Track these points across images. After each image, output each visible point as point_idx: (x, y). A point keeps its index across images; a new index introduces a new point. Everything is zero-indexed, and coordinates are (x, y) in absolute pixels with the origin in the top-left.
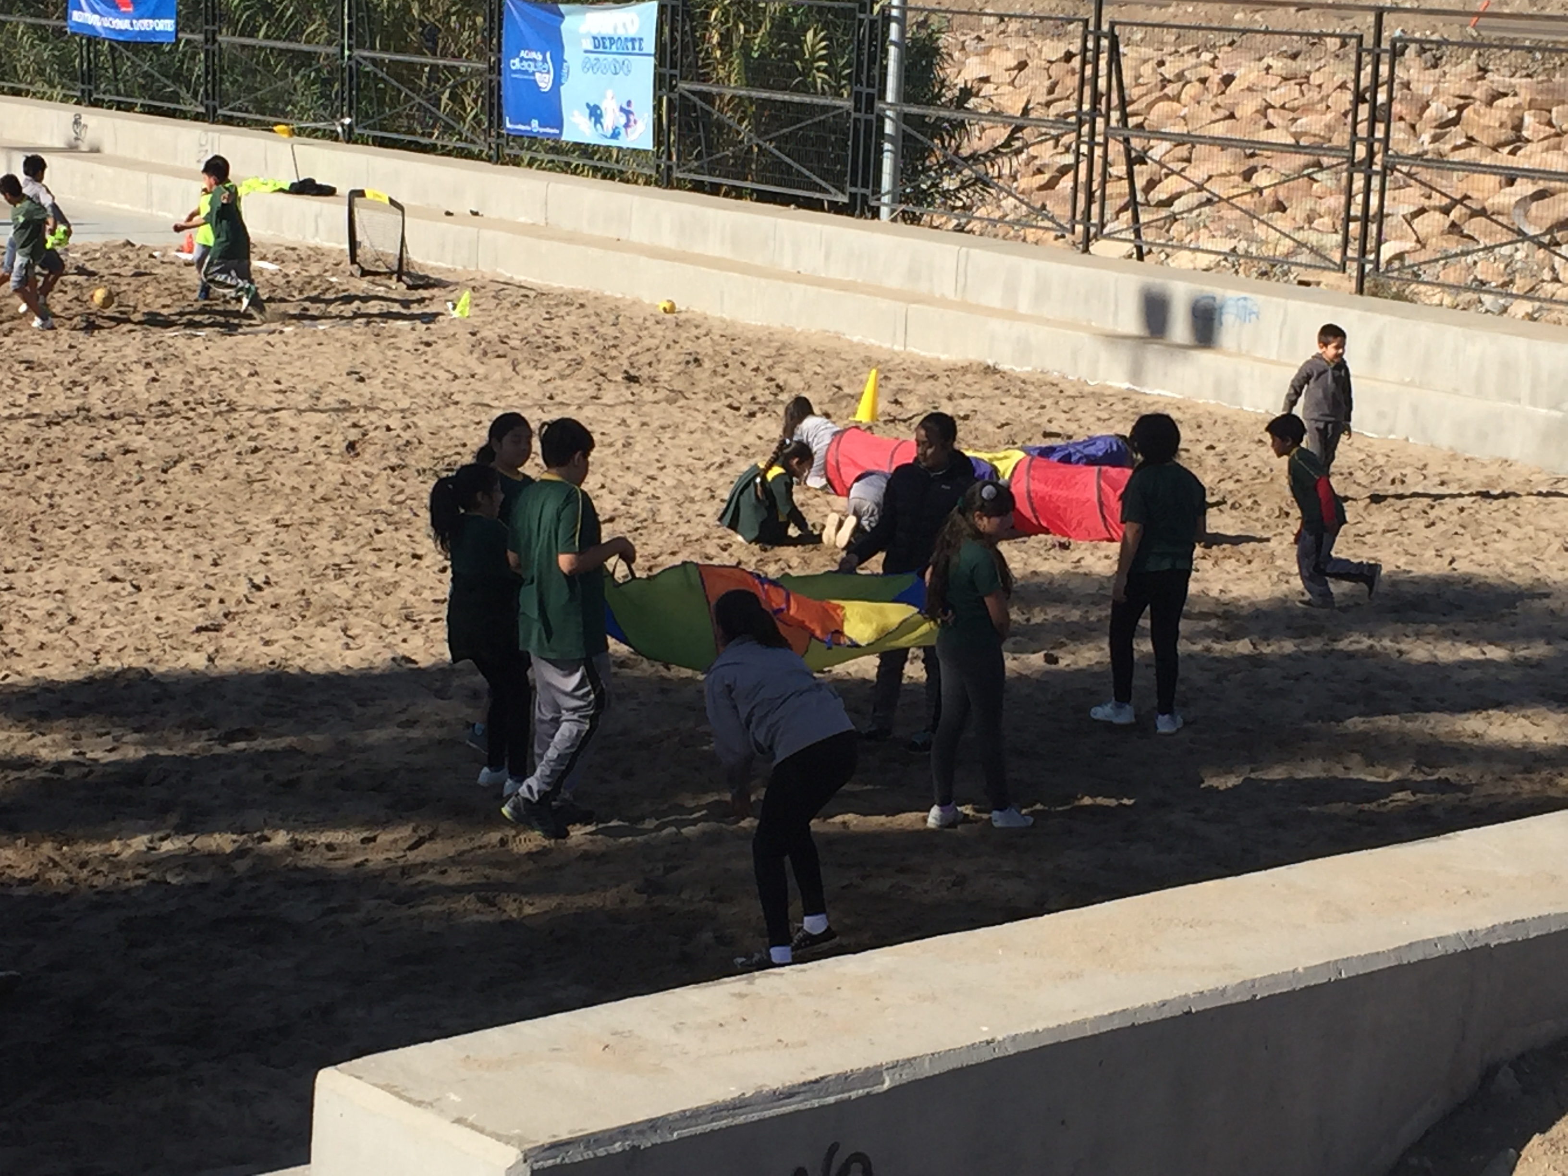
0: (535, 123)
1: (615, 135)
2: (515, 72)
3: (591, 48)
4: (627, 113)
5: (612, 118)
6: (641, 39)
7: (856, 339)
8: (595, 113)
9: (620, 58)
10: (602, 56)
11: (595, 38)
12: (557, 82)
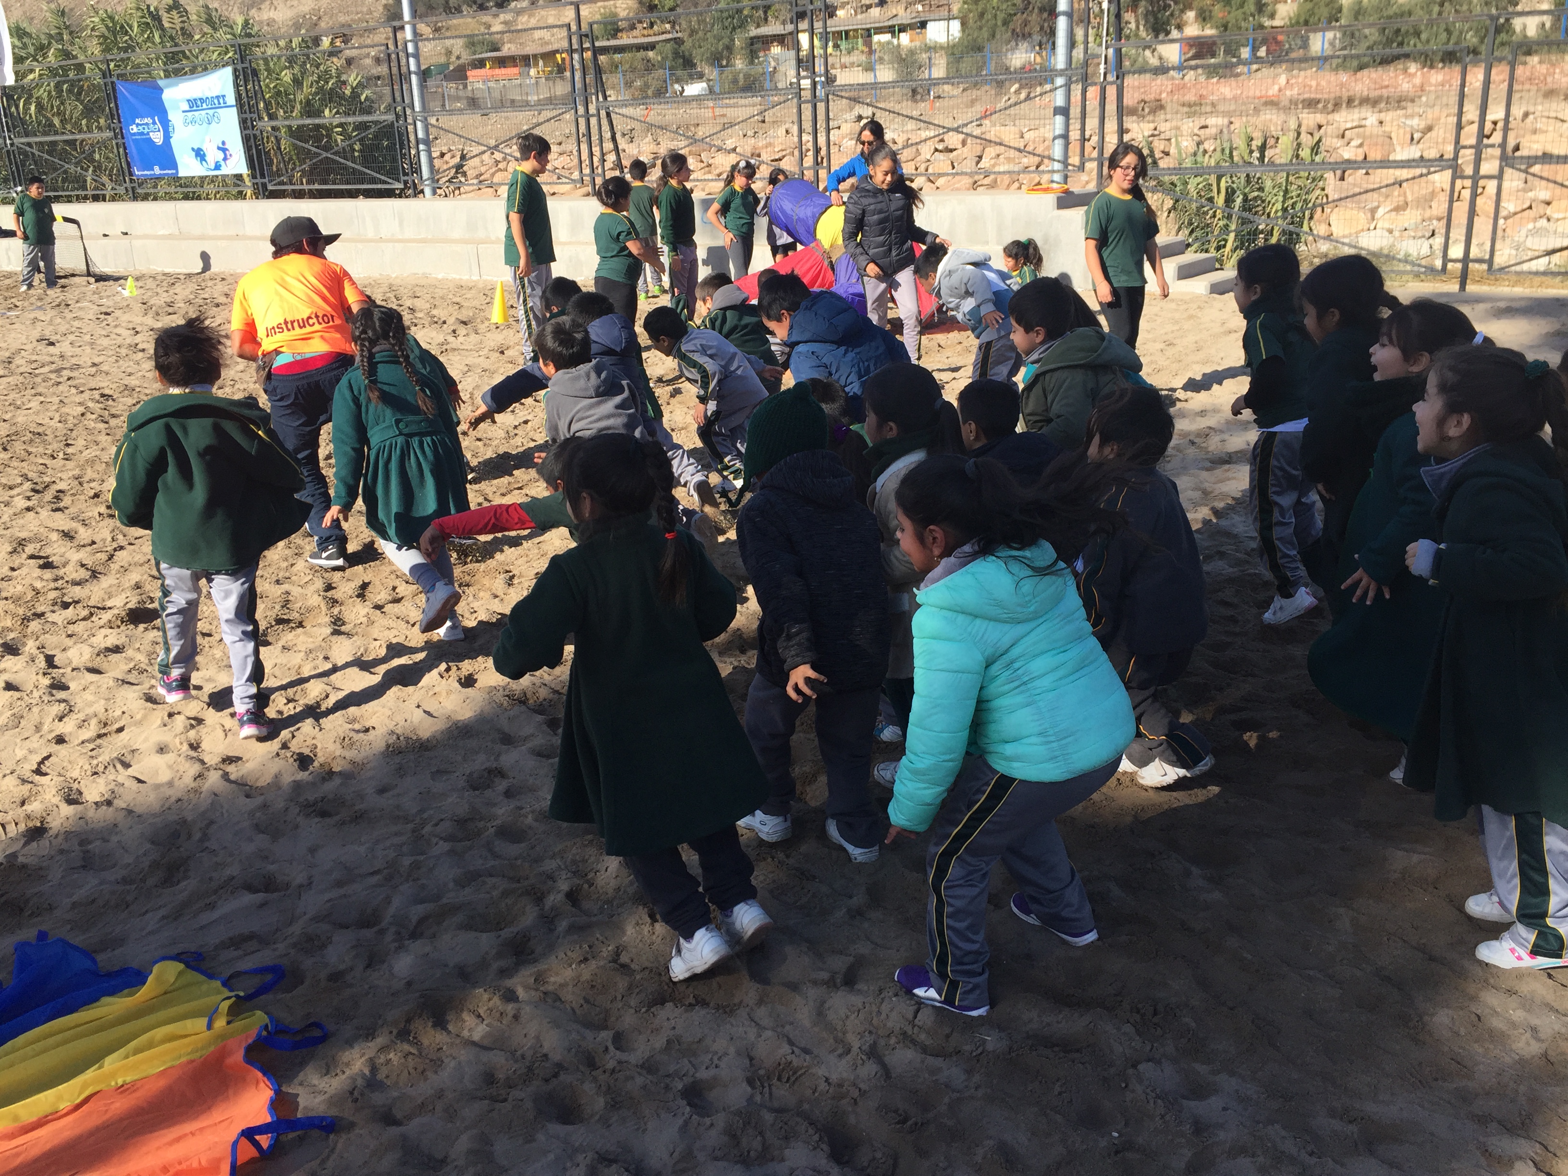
0: (156, 168)
1: (217, 167)
2: (134, 134)
3: (188, 108)
4: (224, 150)
5: (213, 155)
6: (224, 96)
7: (440, 276)
8: (200, 154)
9: (211, 112)
10: (196, 113)
11: (188, 101)
12: (167, 137)
